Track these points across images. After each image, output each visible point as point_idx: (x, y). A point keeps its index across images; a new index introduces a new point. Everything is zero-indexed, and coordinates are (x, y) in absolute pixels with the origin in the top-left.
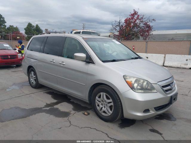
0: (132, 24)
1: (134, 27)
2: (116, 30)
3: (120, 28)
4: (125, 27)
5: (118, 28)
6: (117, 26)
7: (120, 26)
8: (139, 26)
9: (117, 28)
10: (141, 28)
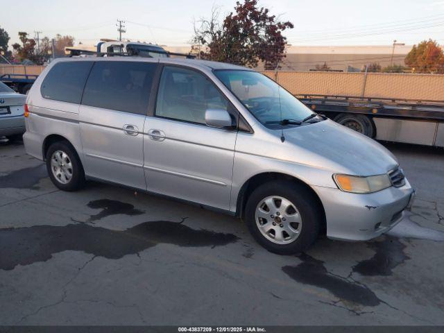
0: (241, 31)
1: (244, 36)
2: (205, 41)
3: (214, 38)
4: (224, 35)
5: (209, 39)
6: (207, 32)
7: (215, 32)
8: (258, 36)
9: (206, 38)
10: (260, 40)
